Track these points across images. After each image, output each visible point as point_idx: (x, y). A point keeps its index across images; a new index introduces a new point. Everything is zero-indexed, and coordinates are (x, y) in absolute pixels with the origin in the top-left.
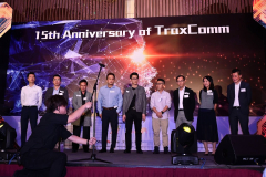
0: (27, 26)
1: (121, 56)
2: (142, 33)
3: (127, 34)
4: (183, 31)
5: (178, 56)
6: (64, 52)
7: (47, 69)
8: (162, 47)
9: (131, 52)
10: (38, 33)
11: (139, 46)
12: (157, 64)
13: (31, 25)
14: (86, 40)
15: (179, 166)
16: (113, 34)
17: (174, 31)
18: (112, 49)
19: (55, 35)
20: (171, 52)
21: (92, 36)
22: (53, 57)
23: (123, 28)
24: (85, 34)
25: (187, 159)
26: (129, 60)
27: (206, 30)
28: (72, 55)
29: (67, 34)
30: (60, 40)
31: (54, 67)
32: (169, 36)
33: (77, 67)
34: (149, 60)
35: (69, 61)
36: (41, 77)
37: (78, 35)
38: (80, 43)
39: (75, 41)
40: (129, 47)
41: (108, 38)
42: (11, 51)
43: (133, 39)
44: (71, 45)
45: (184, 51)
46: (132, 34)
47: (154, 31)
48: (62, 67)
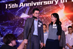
0: (1, 2)
2: (62, 1)
3: (54, 2)
6: (20, 14)
7: (11, 24)
10: (7, 5)
14: (31, 7)
16: (46, 3)
18: (46, 12)
19: (15, 6)
21: (35, 5)
22: (14, 17)
24: (31, 4)
28: (24, 16)
30: (18, 8)
31: (15, 23)
35: (23, 19)
36: (8, 29)
37: (27, 5)
38: (28, 9)
41: (43, 5)
43: (58, 5)
44: (24, 10)
46: (56, 2)
48: (19, 22)
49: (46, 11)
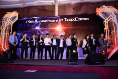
0: (23, 19)
1: (53, 28)
2: (60, 20)
3: (55, 21)
4: (73, 20)
5: (72, 28)
6: (35, 27)
7: (29, 33)
8: (66, 25)
9: (56, 27)
10: (27, 21)
11: (59, 25)
12: (65, 31)
13: (25, 19)
14: (42, 23)
15: (71, 65)
16: (50, 21)
17: (70, 20)
19: (32, 22)
20: (69, 27)
21: (44, 22)
22: (31, 29)
23: (54, 19)
24: (42, 21)
25: (74, 63)
26: (56, 29)
27: (81, 19)
28: (38, 28)
29: (36, 21)
30: (34, 23)
31: (32, 32)
32: (69, 21)
33: (39, 32)
34: (63, 29)
35: (36, 30)
37: (40, 21)
38: (40, 24)
39: (38, 23)
40: (56, 25)
42: (18, 27)
43: (57, 23)
44: (37, 25)
45: (74, 26)
46: (57, 21)
47: (64, 20)
48: (34, 32)
49: (51, 26)
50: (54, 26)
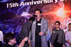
0: (2, 1)
1: (51, 13)
3: (54, 1)
6: (21, 13)
7: (12, 23)
9: (56, 10)
10: (8, 4)
11: (60, 7)
16: (46, 1)
18: (46, 10)
21: (35, 3)
26: (55, 15)
28: (25, 14)
29: (22, 4)
30: (19, 7)
31: (16, 21)
34: (67, 14)
35: (23, 18)
36: (10, 27)
38: (29, 8)
39: (26, 7)
40: (55, 8)
41: (43, 4)
46: (56, 1)
48: (20, 21)
50: (53, 10)
